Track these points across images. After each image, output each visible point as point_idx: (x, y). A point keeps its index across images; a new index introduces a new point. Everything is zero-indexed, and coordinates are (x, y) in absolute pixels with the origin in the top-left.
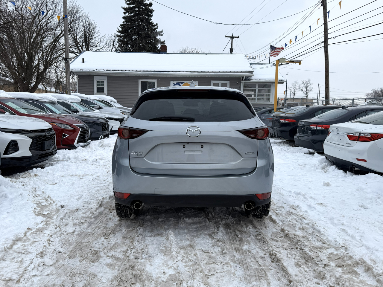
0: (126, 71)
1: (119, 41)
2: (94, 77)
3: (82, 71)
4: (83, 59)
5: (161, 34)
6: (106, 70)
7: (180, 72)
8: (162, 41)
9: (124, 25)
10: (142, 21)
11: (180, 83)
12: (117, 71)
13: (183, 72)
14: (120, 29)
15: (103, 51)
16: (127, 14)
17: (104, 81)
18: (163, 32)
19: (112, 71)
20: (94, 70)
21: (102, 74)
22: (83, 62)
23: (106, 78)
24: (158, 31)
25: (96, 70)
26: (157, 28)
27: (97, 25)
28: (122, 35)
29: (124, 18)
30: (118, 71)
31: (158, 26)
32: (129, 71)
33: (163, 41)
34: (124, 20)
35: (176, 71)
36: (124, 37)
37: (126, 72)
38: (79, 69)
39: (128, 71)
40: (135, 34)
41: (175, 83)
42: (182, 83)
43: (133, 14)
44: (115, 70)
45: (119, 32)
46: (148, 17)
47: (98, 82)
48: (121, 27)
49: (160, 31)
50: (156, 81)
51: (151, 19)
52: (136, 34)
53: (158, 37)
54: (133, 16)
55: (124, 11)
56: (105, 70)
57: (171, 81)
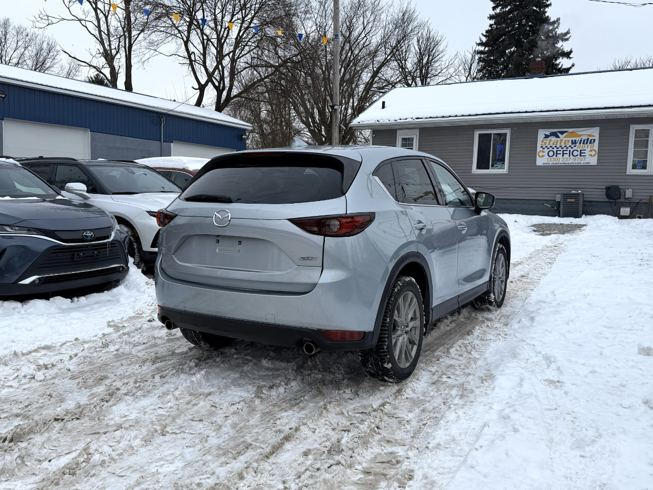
0: (450, 116)
1: (480, 60)
2: (398, 132)
3: (377, 122)
4: (384, 103)
5: (566, 37)
6: (416, 118)
7: (557, 111)
8: (566, 51)
9: (492, 30)
10: (528, 18)
11: (559, 134)
12: (434, 118)
13: (564, 110)
14: (484, 39)
15: (450, 82)
16: (498, 10)
17: (413, 139)
18: (569, 33)
19: (427, 119)
20: (397, 119)
21: (411, 126)
22: (383, 107)
23: (417, 132)
24: (558, 33)
25: (400, 119)
26: (557, 28)
27: (444, 37)
28: (487, 49)
29: (491, 17)
30: (437, 117)
31: (559, 24)
32: (456, 116)
33: (569, 50)
34: (492, 22)
35: (548, 109)
36: (489, 53)
37: (450, 118)
38: (373, 120)
39: (454, 116)
40: (510, 44)
41: (548, 133)
42: (562, 133)
43: (509, 8)
44: (431, 118)
45: (481, 44)
46: (540, 9)
47: (403, 139)
48: (485, 36)
49: (564, 31)
50: (508, 131)
51: (546, 12)
52: (512, 44)
53: (560, 45)
54: (510, 12)
55: (494, 5)
56: (414, 118)
57: (540, 130)
